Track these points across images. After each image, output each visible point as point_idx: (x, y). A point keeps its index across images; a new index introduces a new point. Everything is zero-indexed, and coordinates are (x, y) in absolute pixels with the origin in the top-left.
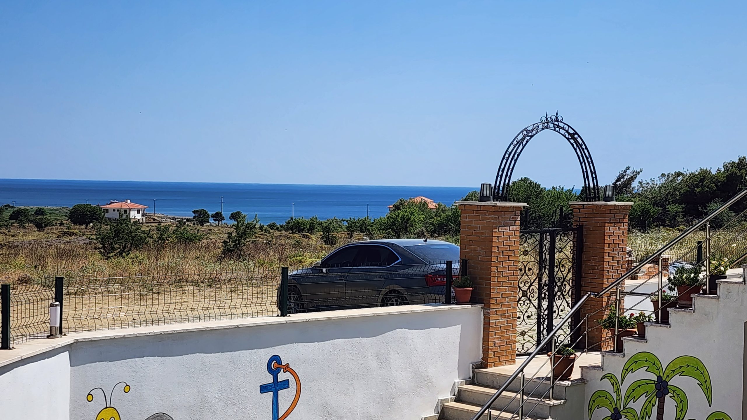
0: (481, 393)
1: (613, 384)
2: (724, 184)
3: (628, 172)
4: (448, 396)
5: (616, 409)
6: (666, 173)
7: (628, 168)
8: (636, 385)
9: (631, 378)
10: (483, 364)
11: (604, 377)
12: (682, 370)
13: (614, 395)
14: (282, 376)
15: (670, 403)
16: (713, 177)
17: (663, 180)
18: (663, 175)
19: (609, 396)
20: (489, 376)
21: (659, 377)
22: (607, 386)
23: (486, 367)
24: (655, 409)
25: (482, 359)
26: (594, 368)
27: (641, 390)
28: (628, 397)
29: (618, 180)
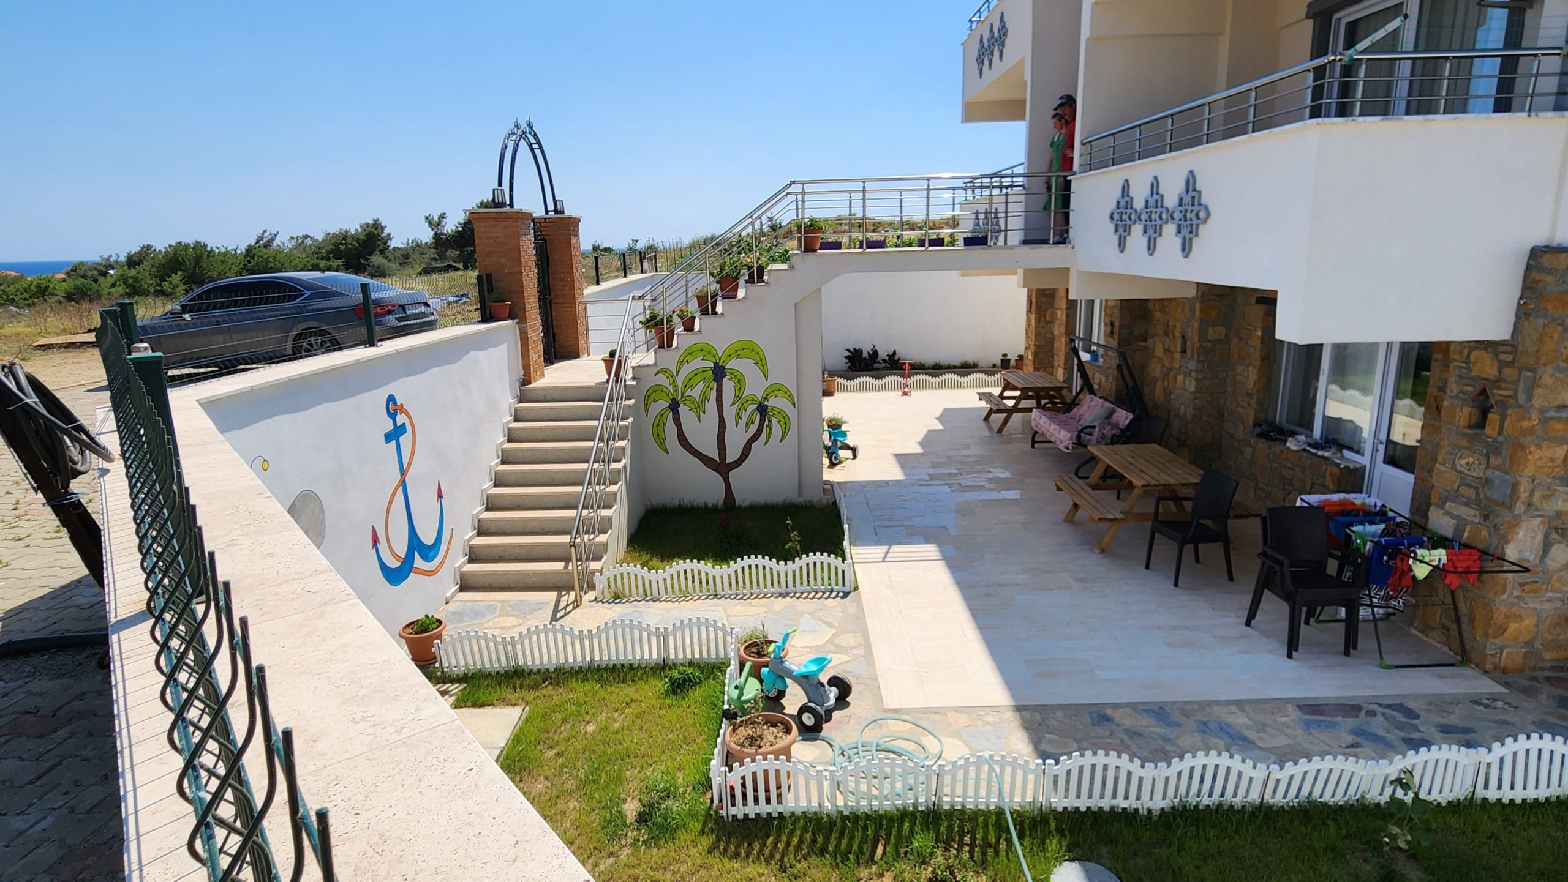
0: (543, 409)
1: (668, 378)
2: (364, 242)
3: (266, 234)
4: (509, 418)
5: (674, 400)
6: (295, 236)
7: (265, 231)
8: (692, 374)
9: (687, 369)
10: (526, 381)
11: (658, 372)
12: (738, 353)
13: (671, 388)
14: (401, 419)
15: (727, 384)
16: (353, 236)
17: (293, 242)
18: (292, 238)
19: (665, 389)
20: (539, 392)
21: (716, 364)
22: (662, 380)
23: (530, 383)
24: (714, 393)
25: (524, 375)
26: (648, 366)
27: (699, 378)
28: (685, 386)
29: (258, 242)
